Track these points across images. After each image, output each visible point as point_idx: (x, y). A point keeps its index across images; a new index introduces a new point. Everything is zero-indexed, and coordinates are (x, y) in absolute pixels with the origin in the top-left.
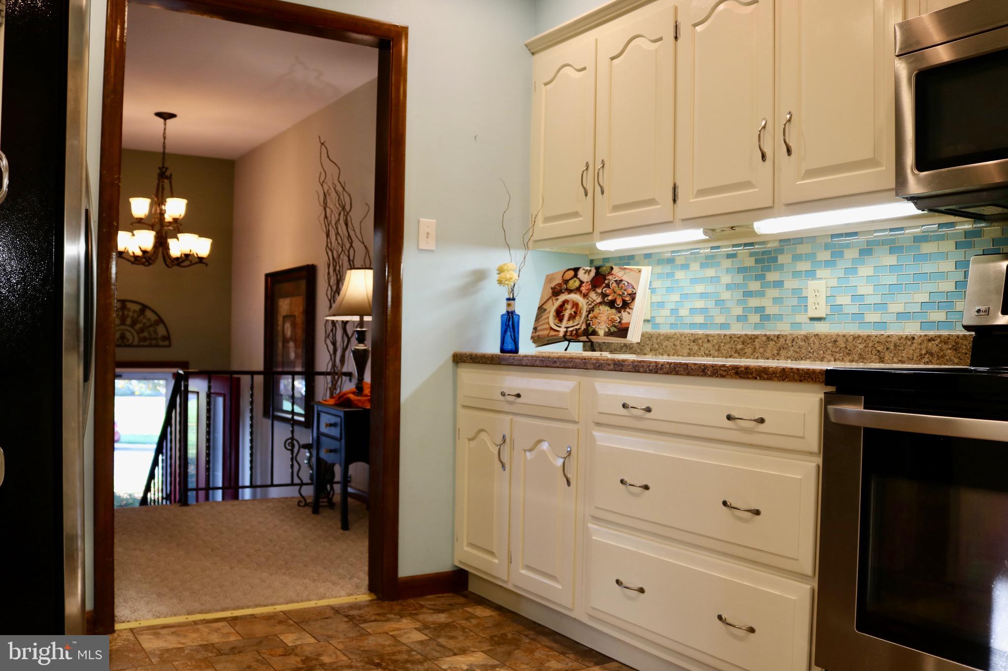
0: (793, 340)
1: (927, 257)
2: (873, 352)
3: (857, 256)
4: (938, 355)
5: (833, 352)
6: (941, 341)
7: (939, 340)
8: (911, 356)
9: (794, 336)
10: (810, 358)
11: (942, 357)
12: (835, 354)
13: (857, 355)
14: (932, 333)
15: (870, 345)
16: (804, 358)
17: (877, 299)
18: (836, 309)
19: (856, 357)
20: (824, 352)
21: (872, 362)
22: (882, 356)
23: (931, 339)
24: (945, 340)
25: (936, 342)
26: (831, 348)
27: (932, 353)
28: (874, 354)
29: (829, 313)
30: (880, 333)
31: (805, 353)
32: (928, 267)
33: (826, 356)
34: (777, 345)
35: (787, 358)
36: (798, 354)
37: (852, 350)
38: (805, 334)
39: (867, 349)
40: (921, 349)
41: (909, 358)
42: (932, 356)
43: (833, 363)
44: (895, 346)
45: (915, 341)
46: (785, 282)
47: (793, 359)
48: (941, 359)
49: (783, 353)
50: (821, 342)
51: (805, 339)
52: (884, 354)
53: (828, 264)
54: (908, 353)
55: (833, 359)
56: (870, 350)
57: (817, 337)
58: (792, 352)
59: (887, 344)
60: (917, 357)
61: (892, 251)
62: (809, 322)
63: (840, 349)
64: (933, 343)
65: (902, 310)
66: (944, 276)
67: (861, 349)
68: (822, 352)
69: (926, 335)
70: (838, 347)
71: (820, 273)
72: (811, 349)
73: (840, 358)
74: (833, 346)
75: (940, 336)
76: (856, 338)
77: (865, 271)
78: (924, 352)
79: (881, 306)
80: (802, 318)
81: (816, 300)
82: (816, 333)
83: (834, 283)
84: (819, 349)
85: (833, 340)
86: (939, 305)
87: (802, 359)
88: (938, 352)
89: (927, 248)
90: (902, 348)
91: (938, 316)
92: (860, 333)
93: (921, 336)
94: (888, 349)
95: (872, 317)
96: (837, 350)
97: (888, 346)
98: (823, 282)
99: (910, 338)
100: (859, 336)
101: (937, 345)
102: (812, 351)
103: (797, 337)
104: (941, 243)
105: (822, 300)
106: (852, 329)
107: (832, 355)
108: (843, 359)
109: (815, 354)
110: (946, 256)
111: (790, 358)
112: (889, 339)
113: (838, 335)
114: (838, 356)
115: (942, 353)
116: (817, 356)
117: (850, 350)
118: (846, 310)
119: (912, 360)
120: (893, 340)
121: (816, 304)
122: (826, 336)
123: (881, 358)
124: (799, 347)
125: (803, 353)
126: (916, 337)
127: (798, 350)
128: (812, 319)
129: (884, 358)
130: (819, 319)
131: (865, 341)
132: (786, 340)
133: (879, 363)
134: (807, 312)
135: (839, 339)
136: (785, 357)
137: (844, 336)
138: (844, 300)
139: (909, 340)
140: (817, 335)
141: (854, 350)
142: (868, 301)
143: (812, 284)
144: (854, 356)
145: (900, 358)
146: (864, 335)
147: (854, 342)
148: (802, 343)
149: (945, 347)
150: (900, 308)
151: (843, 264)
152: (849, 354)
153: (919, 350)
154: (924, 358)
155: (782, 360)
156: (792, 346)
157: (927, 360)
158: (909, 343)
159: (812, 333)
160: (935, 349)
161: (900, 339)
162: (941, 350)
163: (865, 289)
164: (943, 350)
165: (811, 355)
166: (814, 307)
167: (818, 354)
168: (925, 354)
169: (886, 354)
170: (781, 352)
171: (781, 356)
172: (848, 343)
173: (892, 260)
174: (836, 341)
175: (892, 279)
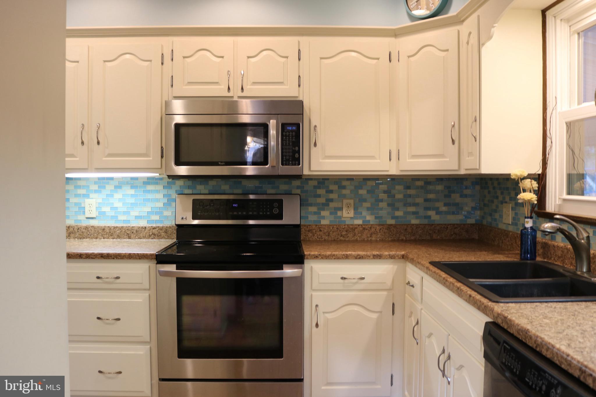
0: (78, 229)
1: (149, 192)
2: (125, 234)
3: (113, 188)
4: (158, 235)
5: (103, 234)
6: (159, 229)
7: (158, 229)
8: (145, 236)
9: (79, 227)
10: (89, 237)
11: (160, 236)
12: (103, 235)
13: (116, 236)
14: (154, 225)
15: (123, 231)
16: (85, 238)
17: (125, 209)
18: (102, 214)
19: (116, 237)
20: (97, 235)
21: (125, 239)
22: (130, 236)
23: (154, 228)
24: (161, 229)
25: (157, 229)
26: (101, 233)
27: (155, 234)
28: (126, 235)
29: (97, 215)
30: (128, 225)
31: (86, 235)
32: (150, 196)
33: (98, 236)
34: (69, 231)
35: (75, 238)
36: (82, 236)
37: (113, 233)
38: (86, 226)
39: (122, 233)
40: (149, 233)
41: (144, 237)
42: (155, 236)
43: (103, 240)
44: (137, 231)
45: (146, 229)
46: (70, 199)
47: (78, 238)
48: (159, 237)
49: (72, 235)
50: (95, 230)
51: (85, 229)
52: (131, 235)
53: (96, 191)
54: (143, 234)
55: (102, 238)
56: (123, 233)
57: (93, 227)
58: (78, 235)
59: (132, 230)
60: (148, 236)
61: (132, 187)
62: (86, 219)
63: (107, 233)
64: (155, 230)
65: (138, 215)
66: (158, 200)
67: (118, 233)
68: (96, 235)
69: (152, 227)
70: (105, 232)
71: (91, 195)
72: (90, 233)
73: (107, 237)
74: (102, 232)
75: (158, 227)
76: (115, 228)
77: (118, 195)
78: (151, 234)
79: (127, 213)
80: (81, 217)
81: (90, 209)
82: (92, 225)
83: (100, 201)
84: (94, 233)
85: (102, 229)
86: (156, 213)
87: (84, 238)
88: (158, 234)
89: (150, 187)
90: (140, 232)
91: (156, 218)
92: (117, 225)
93: (149, 227)
94: (132, 233)
95: (122, 218)
96: (105, 233)
97: (133, 231)
98: (94, 200)
99: (144, 227)
100: (117, 227)
101: (157, 231)
102: (90, 234)
103: (81, 227)
104: (156, 186)
105: (94, 209)
106: (111, 223)
107: (102, 236)
108: (108, 238)
109: (92, 236)
110: (158, 192)
111: (77, 238)
112: (133, 228)
113: (105, 227)
114: (105, 236)
115: (160, 234)
116: (93, 236)
117: (112, 233)
118: (108, 214)
119: (145, 237)
120: (135, 228)
121: (90, 211)
122: (98, 227)
123: (129, 237)
124: (82, 232)
125: (85, 235)
126: (147, 227)
127: (82, 234)
128: (87, 218)
129: (131, 237)
130: (92, 218)
131: (120, 229)
132: (74, 229)
133: (128, 239)
134: (85, 214)
135: (106, 228)
136: (73, 237)
137: (109, 227)
138: (106, 209)
139: (143, 228)
140: (93, 226)
141: (114, 233)
142: (119, 210)
143: (87, 201)
144: (115, 236)
145: (139, 237)
146: (120, 226)
147: (114, 230)
148: (84, 230)
149: (161, 231)
150: (137, 214)
151: (105, 192)
152: (112, 235)
153: (148, 233)
154: (151, 236)
155: (72, 239)
156: (78, 232)
157: (153, 237)
158: (143, 230)
159: (89, 225)
160: (156, 233)
161: (139, 228)
162: (159, 233)
163: (118, 205)
164: (160, 233)
165: (90, 236)
166: (89, 212)
167: (94, 236)
168: (152, 235)
169: (132, 235)
170: (71, 235)
171: (71, 237)
172: (111, 230)
173: (132, 192)
174: (104, 229)
175: (132, 201)
